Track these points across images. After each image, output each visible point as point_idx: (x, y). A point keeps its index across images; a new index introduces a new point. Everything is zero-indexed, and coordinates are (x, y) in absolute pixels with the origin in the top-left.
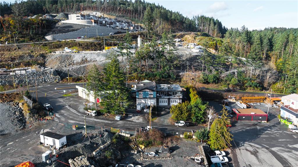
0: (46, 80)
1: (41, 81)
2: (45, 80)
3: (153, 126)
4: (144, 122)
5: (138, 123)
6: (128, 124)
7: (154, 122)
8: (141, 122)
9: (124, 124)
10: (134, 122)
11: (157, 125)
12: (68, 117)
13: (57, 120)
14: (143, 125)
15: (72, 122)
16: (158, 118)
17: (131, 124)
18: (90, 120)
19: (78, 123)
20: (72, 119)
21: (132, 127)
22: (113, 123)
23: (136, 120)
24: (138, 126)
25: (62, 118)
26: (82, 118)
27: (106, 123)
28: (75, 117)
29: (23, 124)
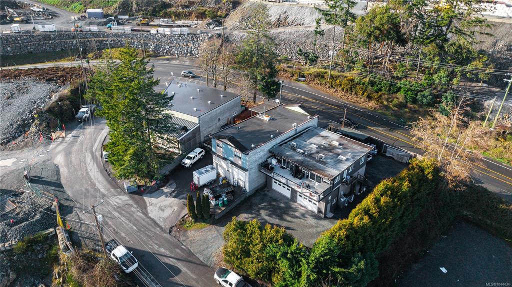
3: (160, 247)
4: (162, 224)
5: (147, 220)
6: (123, 212)
7: (184, 236)
8: (158, 222)
9: (114, 209)
10: (147, 211)
11: (177, 248)
12: (72, 147)
13: (52, 146)
14: (149, 230)
15: (59, 160)
16: (208, 227)
17: (128, 215)
18: (86, 167)
19: (60, 167)
20: (68, 154)
21: (114, 227)
22: (104, 196)
23: (157, 208)
24: (135, 228)
25: (65, 145)
26: (84, 157)
27: (92, 190)
28: (80, 151)
29: (17, 135)
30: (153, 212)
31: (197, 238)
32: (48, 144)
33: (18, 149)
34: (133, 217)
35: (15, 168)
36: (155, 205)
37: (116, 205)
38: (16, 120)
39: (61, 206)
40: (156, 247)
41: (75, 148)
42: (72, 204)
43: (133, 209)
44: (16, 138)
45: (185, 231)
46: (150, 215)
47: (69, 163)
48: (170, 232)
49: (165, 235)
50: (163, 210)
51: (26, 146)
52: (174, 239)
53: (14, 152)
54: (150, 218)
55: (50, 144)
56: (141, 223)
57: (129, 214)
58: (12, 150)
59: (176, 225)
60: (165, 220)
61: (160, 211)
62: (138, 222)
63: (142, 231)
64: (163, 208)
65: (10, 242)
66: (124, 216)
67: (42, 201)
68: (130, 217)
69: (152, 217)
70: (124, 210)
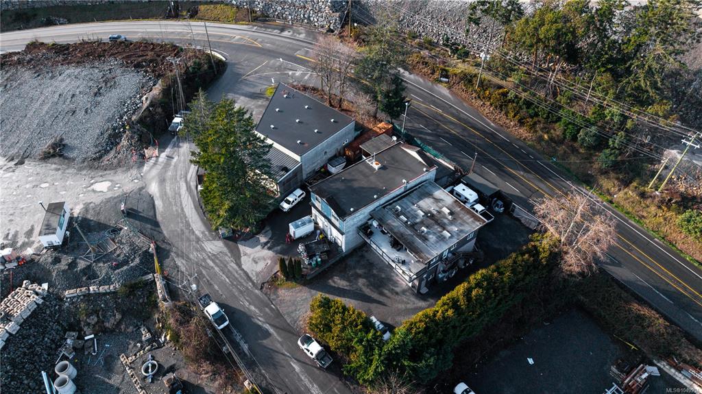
0: (312, 19)
1: (302, 16)
2: (309, 17)
3: (250, 304)
4: (254, 278)
5: (240, 272)
6: (217, 261)
7: (275, 295)
8: (250, 275)
9: (209, 257)
10: (241, 262)
11: (267, 307)
12: (166, 171)
13: (146, 168)
14: (242, 284)
15: (154, 189)
16: (299, 288)
17: (222, 265)
18: (181, 201)
19: (155, 198)
20: (162, 181)
21: (208, 278)
22: (198, 240)
23: (250, 260)
24: (228, 280)
25: (159, 167)
26: (179, 188)
27: (187, 231)
28: (174, 178)
29: (108, 148)
30: (247, 264)
31: (288, 298)
32: (142, 164)
33: (111, 169)
34: (227, 267)
35: (111, 196)
36: (249, 256)
37: (210, 253)
38: (106, 127)
39: (158, 248)
40: (247, 304)
41: (169, 174)
42: (168, 248)
43: (227, 258)
44: (108, 152)
45: (277, 288)
46: (243, 267)
47: (164, 194)
48: (262, 288)
49: (256, 291)
50: (256, 263)
51: (119, 165)
52: (265, 296)
53: (108, 172)
54: (243, 270)
55: (144, 165)
56: (234, 276)
57: (223, 263)
58: (105, 170)
59: (268, 282)
60: (257, 274)
61: (254, 264)
62: (231, 273)
63: (234, 285)
64: (256, 259)
65: (114, 285)
66: (218, 266)
67: (140, 241)
68: (224, 267)
69: (245, 269)
70: (217, 258)
